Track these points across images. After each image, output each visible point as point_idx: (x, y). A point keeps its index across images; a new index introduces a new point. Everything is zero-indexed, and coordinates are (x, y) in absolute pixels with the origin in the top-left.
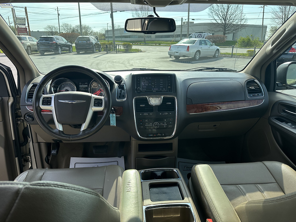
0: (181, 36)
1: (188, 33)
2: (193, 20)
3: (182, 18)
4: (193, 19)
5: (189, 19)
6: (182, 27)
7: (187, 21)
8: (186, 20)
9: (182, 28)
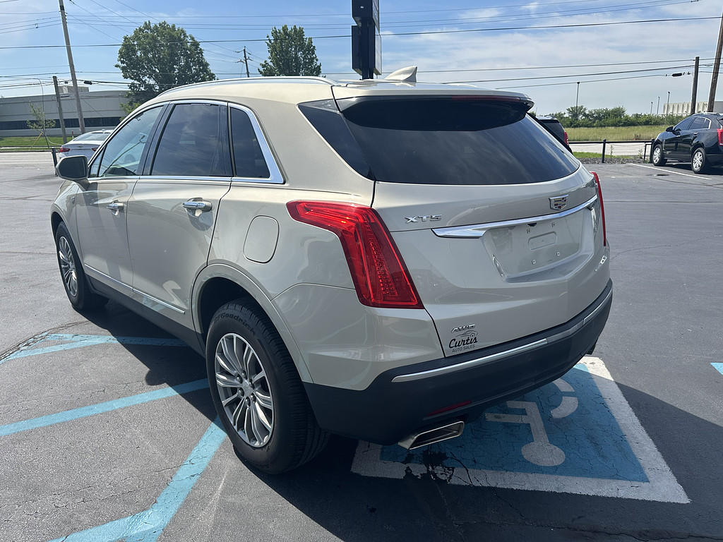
0: (62, 123)
1: (82, 116)
2: (90, 83)
3: (55, 78)
4: (86, 82)
5: (74, 80)
6: (59, 101)
7: (71, 84)
8: (66, 82)
9: (60, 104)
